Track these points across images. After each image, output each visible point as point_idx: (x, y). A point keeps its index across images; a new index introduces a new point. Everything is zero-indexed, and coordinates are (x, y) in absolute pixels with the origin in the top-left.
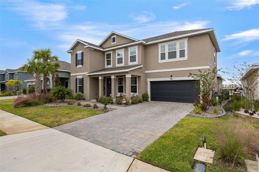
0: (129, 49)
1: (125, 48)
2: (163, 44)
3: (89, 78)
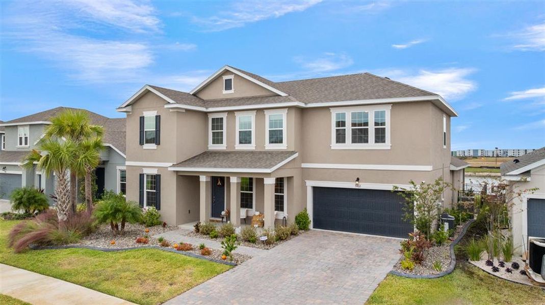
0: (268, 114)
1: (258, 110)
2: (340, 111)
3: (176, 176)
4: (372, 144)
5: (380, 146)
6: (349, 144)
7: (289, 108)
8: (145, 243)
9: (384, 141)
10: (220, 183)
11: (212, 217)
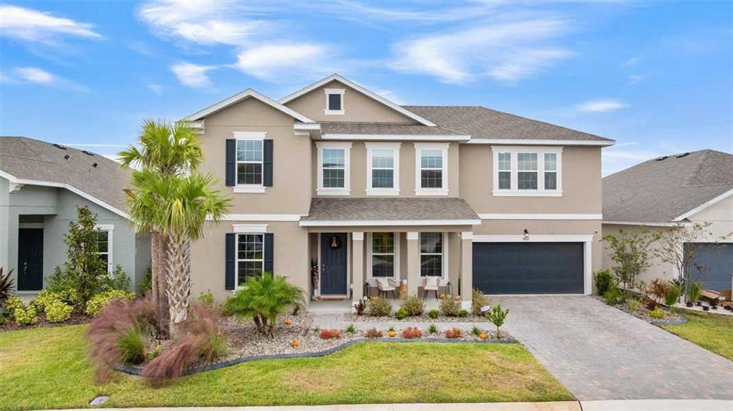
0: (419, 148)
1: (405, 143)
2: (504, 151)
3: (307, 235)
4: (541, 191)
5: (551, 193)
6: (514, 191)
7: (452, 142)
8: (338, 337)
9: (555, 188)
10: (334, 245)
11: (321, 294)
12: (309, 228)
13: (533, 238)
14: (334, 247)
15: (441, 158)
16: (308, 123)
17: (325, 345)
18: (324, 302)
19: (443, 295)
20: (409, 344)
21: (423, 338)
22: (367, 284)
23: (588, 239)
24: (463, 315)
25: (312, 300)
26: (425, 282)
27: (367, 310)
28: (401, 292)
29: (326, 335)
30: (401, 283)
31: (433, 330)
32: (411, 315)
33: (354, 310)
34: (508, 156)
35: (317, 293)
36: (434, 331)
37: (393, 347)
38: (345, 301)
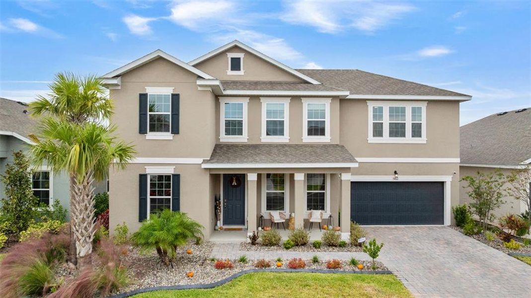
0: (305, 103)
1: (294, 97)
2: (377, 105)
3: (208, 175)
4: (409, 139)
5: (417, 140)
6: (386, 138)
7: (334, 97)
8: (231, 267)
9: (420, 136)
10: (234, 183)
11: (223, 225)
12: (210, 169)
13: (402, 178)
14: (234, 186)
15: (325, 110)
16: (209, 79)
17: (218, 276)
18: (225, 232)
19: (326, 226)
20: (293, 275)
21: (307, 268)
22: (262, 216)
23: (448, 179)
24: (343, 245)
25: (215, 230)
26: (311, 215)
27: (260, 240)
28: (290, 224)
29: (220, 266)
30: (290, 215)
31: (315, 261)
32: (297, 245)
33: (249, 241)
34: (381, 109)
35: (220, 224)
36: (317, 261)
37: (279, 278)
38: (243, 231)
